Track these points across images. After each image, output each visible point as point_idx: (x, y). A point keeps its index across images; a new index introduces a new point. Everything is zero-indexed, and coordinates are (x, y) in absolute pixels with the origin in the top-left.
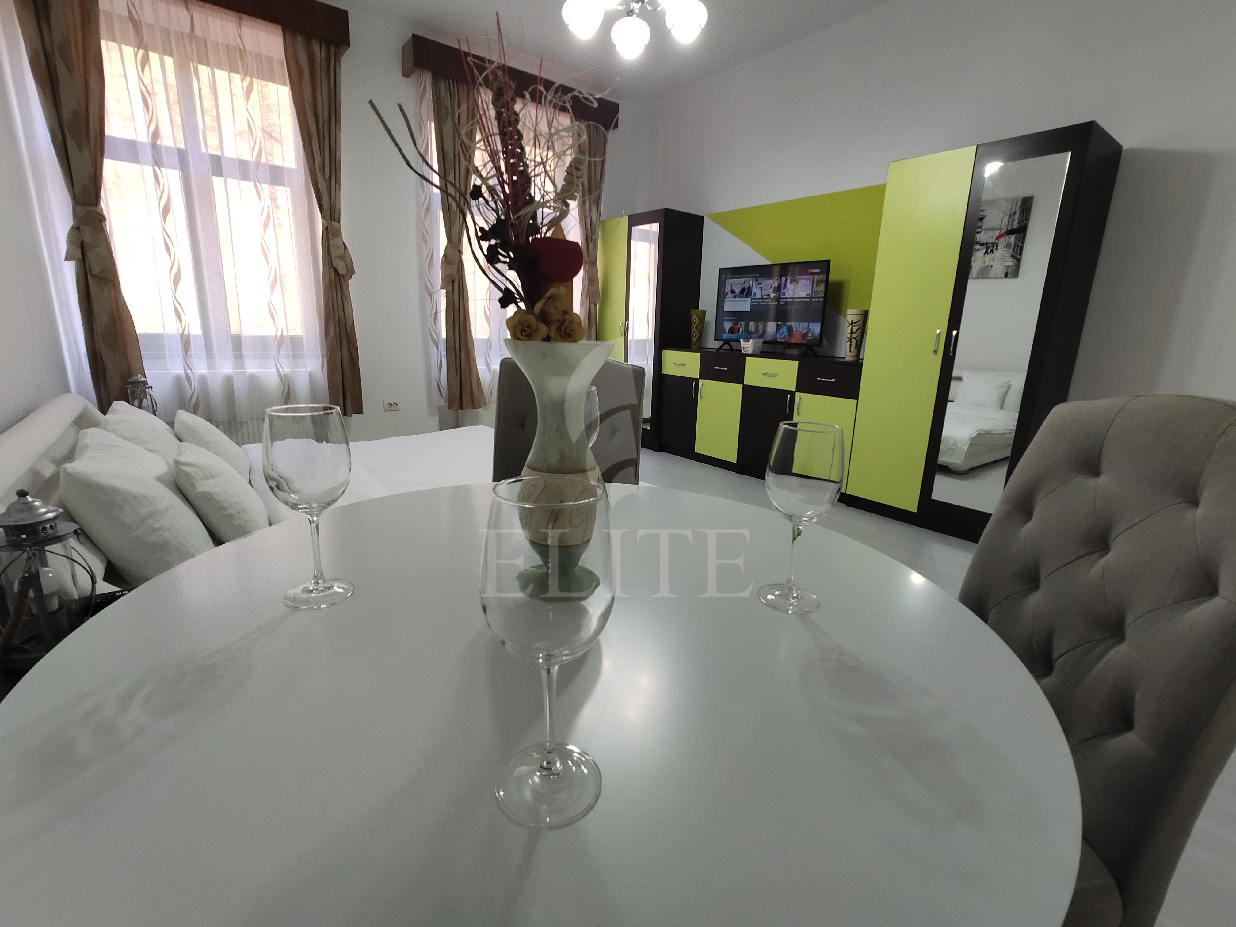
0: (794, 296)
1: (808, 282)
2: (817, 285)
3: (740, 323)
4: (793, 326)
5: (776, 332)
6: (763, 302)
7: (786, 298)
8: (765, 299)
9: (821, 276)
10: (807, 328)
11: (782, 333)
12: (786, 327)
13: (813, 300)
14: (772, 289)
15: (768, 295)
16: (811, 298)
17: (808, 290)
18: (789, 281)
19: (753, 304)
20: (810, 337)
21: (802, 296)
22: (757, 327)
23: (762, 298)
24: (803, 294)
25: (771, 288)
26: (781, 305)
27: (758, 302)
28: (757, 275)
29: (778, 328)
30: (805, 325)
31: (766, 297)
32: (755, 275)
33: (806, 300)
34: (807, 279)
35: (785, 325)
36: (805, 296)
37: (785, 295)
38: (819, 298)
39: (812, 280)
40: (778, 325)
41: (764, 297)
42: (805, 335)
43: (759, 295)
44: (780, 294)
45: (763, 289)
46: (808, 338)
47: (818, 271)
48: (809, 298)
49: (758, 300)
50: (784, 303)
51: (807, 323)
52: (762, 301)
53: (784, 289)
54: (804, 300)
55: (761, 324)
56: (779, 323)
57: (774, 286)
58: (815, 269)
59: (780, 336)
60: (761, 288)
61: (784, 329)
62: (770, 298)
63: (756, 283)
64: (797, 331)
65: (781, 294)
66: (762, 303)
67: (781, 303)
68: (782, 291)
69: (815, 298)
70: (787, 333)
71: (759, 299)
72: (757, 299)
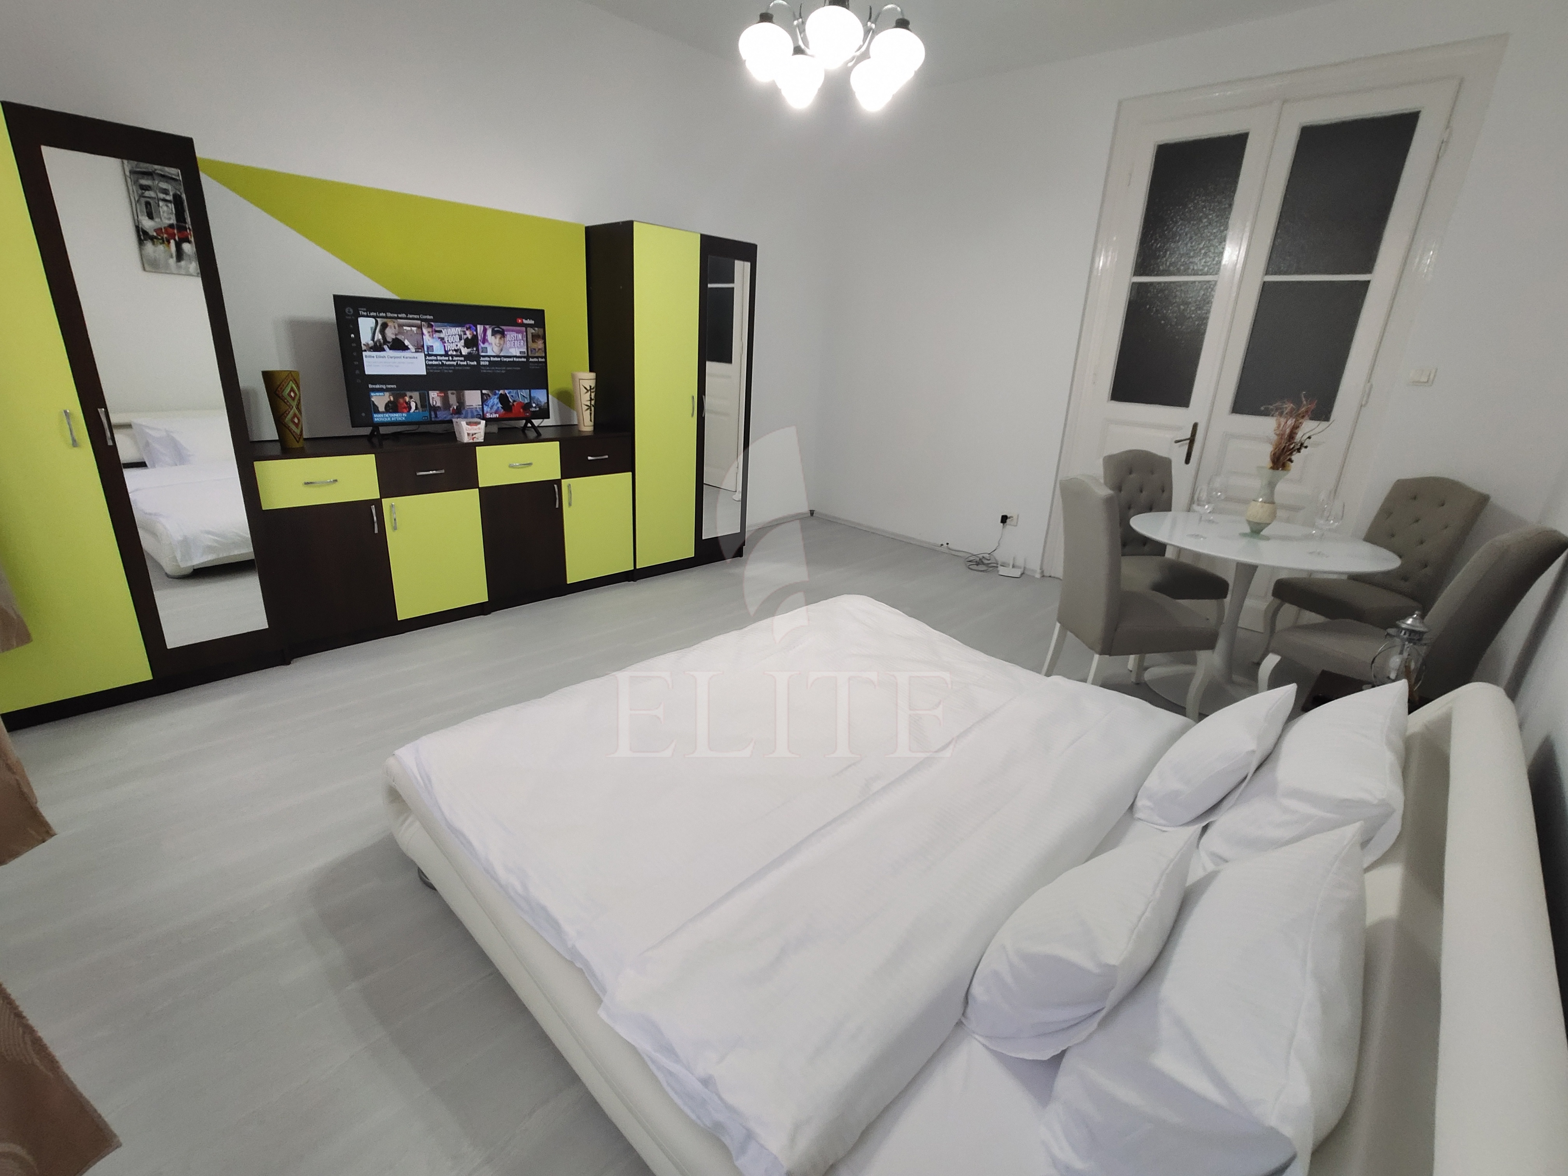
0: (502, 354)
1: (520, 336)
2: (533, 341)
3: (409, 394)
4: (508, 395)
5: (482, 405)
7: (489, 356)
8: (452, 356)
9: (536, 329)
11: (492, 406)
12: (496, 397)
13: (531, 360)
14: (463, 341)
15: (456, 351)
16: (527, 357)
17: (521, 347)
18: (489, 332)
22: (445, 400)
24: (515, 352)
25: (460, 339)
26: (483, 366)
33: (520, 360)
34: (518, 332)
35: (495, 394)
36: (518, 354)
38: (537, 357)
39: (525, 333)
40: (482, 394)
41: (449, 353)
42: (529, 405)
43: (438, 349)
44: (478, 350)
45: (446, 340)
47: (533, 322)
48: (524, 357)
49: (439, 358)
50: (487, 363)
51: (528, 391)
53: (484, 343)
54: (517, 360)
55: (452, 394)
57: (465, 337)
58: (526, 319)
59: (489, 409)
60: (442, 339)
61: (495, 400)
62: (461, 355)
63: (430, 330)
64: (514, 401)
65: (480, 351)
66: (448, 363)
67: (482, 363)
68: (481, 345)
69: (533, 357)
70: (500, 405)
71: (441, 355)
72: (436, 355)
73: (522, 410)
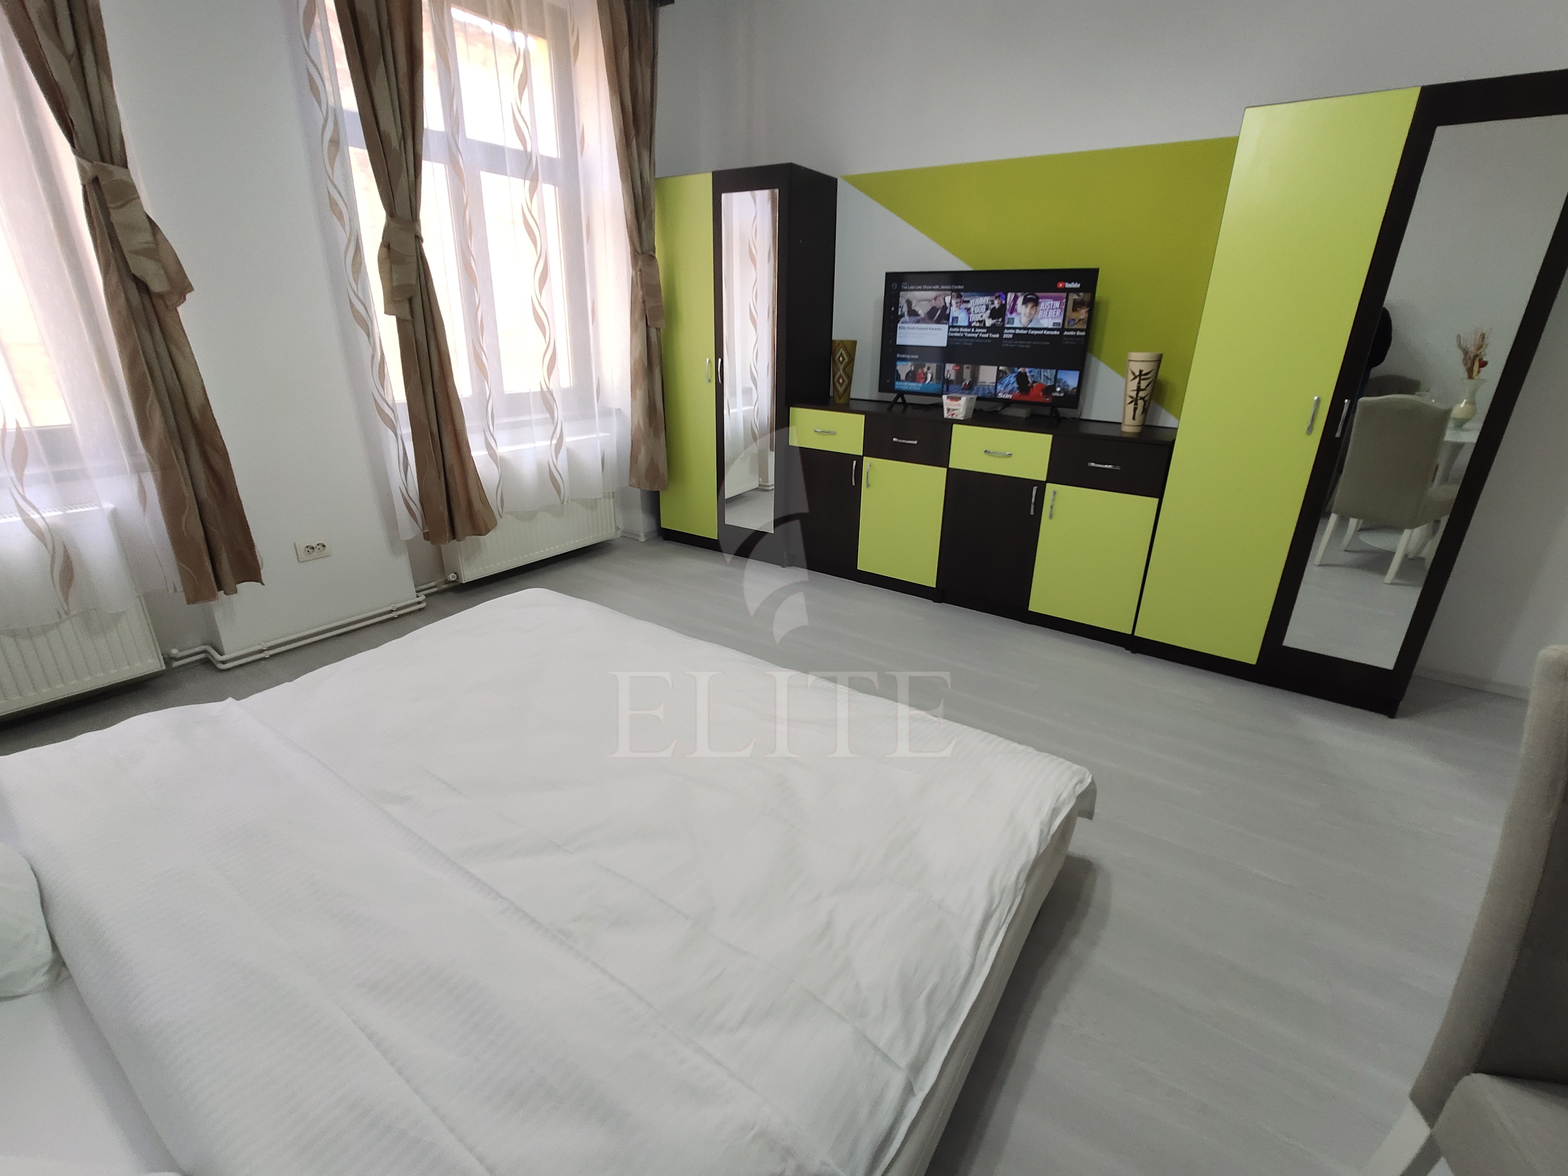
0: (1030, 326)
1: (1057, 304)
2: (1074, 310)
3: (927, 365)
4: (1028, 374)
5: (996, 383)
6: (971, 332)
7: (1015, 328)
8: (975, 327)
9: (1081, 294)
10: (1053, 379)
11: (1007, 385)
12: (1014, 375)
13: (1066, 333)
14: (989, 311)
15: (980, 322)
16: (1062, 330)
17: (1056, 318)
18: (1020, 300)
19: (952, 334)
20: (1060, 392)
21: (1046, 326)
22: (959, 374)
23: (969, 326)
24: (1047, 323)
25: (987, 309)
26: (1006, 339)
27: (963, 332)
28: (960, 287)
29: (1000, 376)
30: (1050, 373)
31: (978, 325)
32: (956, 287)
33: (1052, 333)
34: (1055, 299)
35: (1013, 372)
36: (1051, 326)
37: (1013, 323)
38: (1076, 330)
39: (1065, 300)
40: (998, 371)
41: (973, 324)
42: (1052, 388)
43: (963, 321)
44: (1003, 321)
45: (972, 310)
46: (1057, 394)
47: (1077, 285)
48: (1057, 330)
49: (961, 330)
50: (1011, 336)
51: (1055, 371)
52: (969, 330)
53: (1011, 313)
54: (1048, 333)
55: (968, 368)
56: (1001, 368)
57: (992, 307)
58: (1070, 283)
59: (1002, 389)
60: (968, 310)
61: (1011, 379)
62: (984, 327)
63: (959, 300)
64: (1034, 382)
65: (1006, 321)
66: (970, 335)
67: (1005, 336)
68: (1008, 316)
69: (1069, 330)
70: (1016, 385)
71: (964, 327)
72: (959, 327)
73: (1041, 394)
